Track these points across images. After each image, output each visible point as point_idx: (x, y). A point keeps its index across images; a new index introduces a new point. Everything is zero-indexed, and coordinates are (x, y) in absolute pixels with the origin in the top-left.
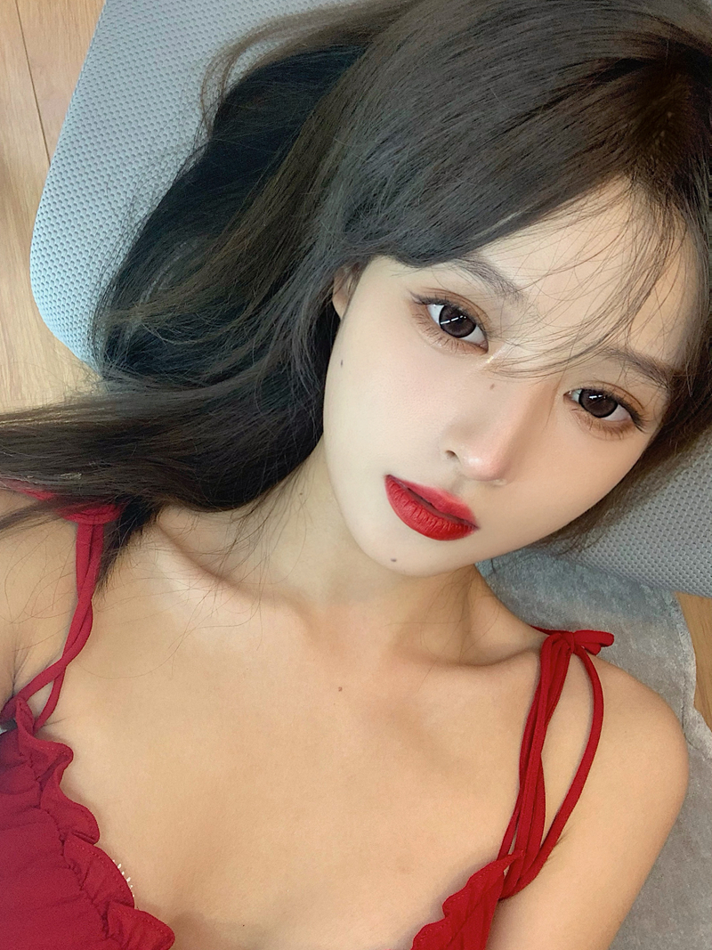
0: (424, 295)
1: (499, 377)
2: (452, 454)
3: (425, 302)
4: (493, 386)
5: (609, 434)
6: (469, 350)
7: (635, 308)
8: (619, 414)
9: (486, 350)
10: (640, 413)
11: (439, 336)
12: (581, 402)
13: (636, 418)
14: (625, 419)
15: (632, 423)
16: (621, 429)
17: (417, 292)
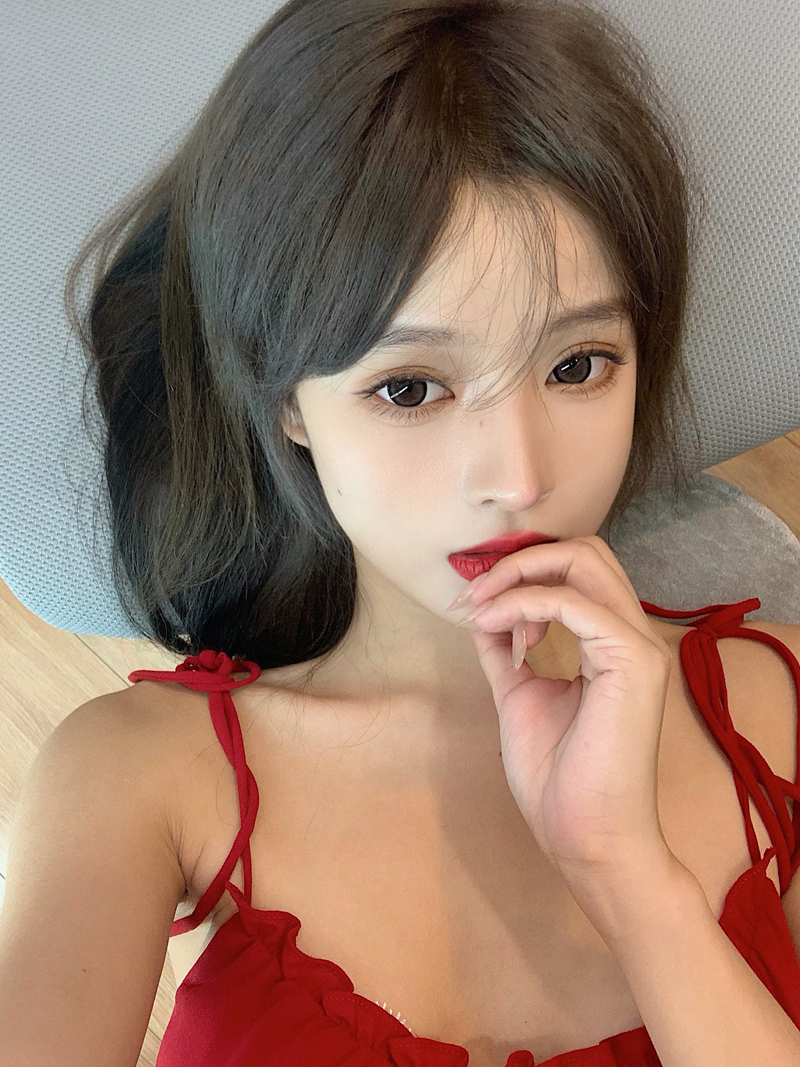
0: (368, 387)
1: (482, 412)
2: (489, 501)
3: (372, 392)
4: (481, 423)
5: (604, 388)
6: (439, 407)
7: (554, 278)
8: (597, 364)
9: (453, 397)
10: (614, 352)
11: (407, 414)
12: (560, 380)
13: (613, 358)
14: (606, 365)
15: (614, 364)
16: (609, 378)
17: (359, 390)
